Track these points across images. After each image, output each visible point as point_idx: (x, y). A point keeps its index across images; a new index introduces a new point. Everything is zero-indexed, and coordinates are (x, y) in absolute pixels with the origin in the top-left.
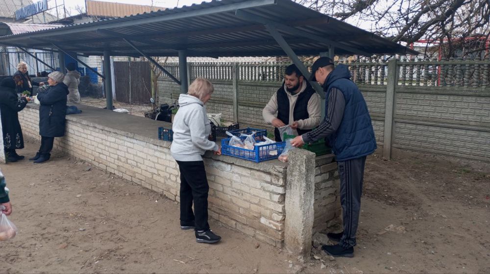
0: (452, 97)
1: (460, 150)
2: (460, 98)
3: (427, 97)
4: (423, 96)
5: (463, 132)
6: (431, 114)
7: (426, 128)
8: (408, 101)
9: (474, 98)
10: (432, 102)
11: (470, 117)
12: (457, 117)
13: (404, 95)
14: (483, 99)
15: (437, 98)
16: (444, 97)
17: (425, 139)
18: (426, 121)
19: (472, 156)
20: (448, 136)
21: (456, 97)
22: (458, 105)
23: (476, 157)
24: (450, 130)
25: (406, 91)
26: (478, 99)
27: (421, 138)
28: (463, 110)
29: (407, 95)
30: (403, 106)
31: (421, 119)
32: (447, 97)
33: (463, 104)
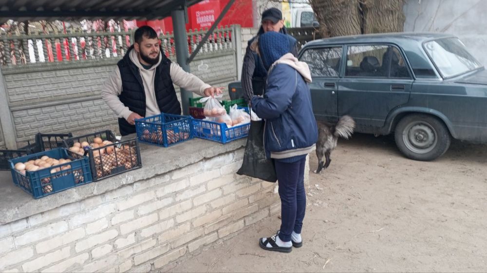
0: (71, 71)
1: (93, 120)
2: (80, 70)
3: (45, 74)
4: (39, 74)
5: (91, 103)
6: (55, 92)
7: (53, 108)
8: (24, 83)
9: (92, 69)
10: (52, 79)
11: (93, 88)
12: (82, 90)
13: (15, 77)
14: (100, 69)
15: (56, 74)
16: (63, 72)
17: (55, 120)
18: (51, 101)
19: (103, 123)
20: (78, 111)
21: (75, 71)
22: (80, 78)
23: (107, 123)
24: (79, 104)
25: (17, 71)
26: (96, 69)
27: (50, 121)
28: (86, 82)
29: (20, 76)
30: (17, 90)
31: (45, 100)
32: (67, 72)
33: (83, 76)
